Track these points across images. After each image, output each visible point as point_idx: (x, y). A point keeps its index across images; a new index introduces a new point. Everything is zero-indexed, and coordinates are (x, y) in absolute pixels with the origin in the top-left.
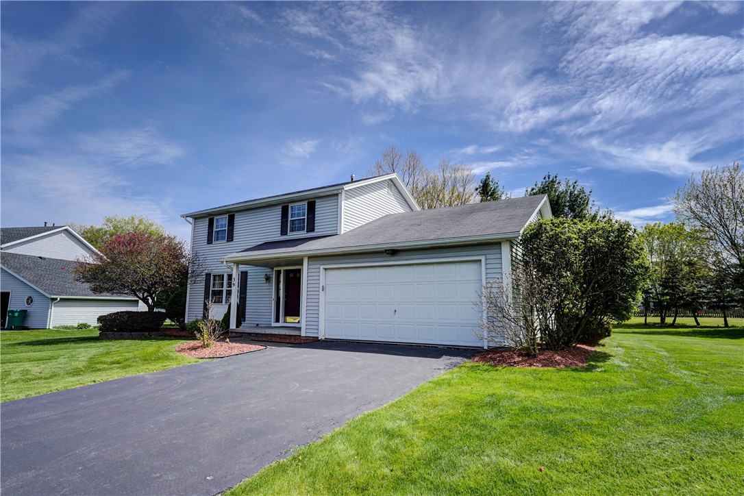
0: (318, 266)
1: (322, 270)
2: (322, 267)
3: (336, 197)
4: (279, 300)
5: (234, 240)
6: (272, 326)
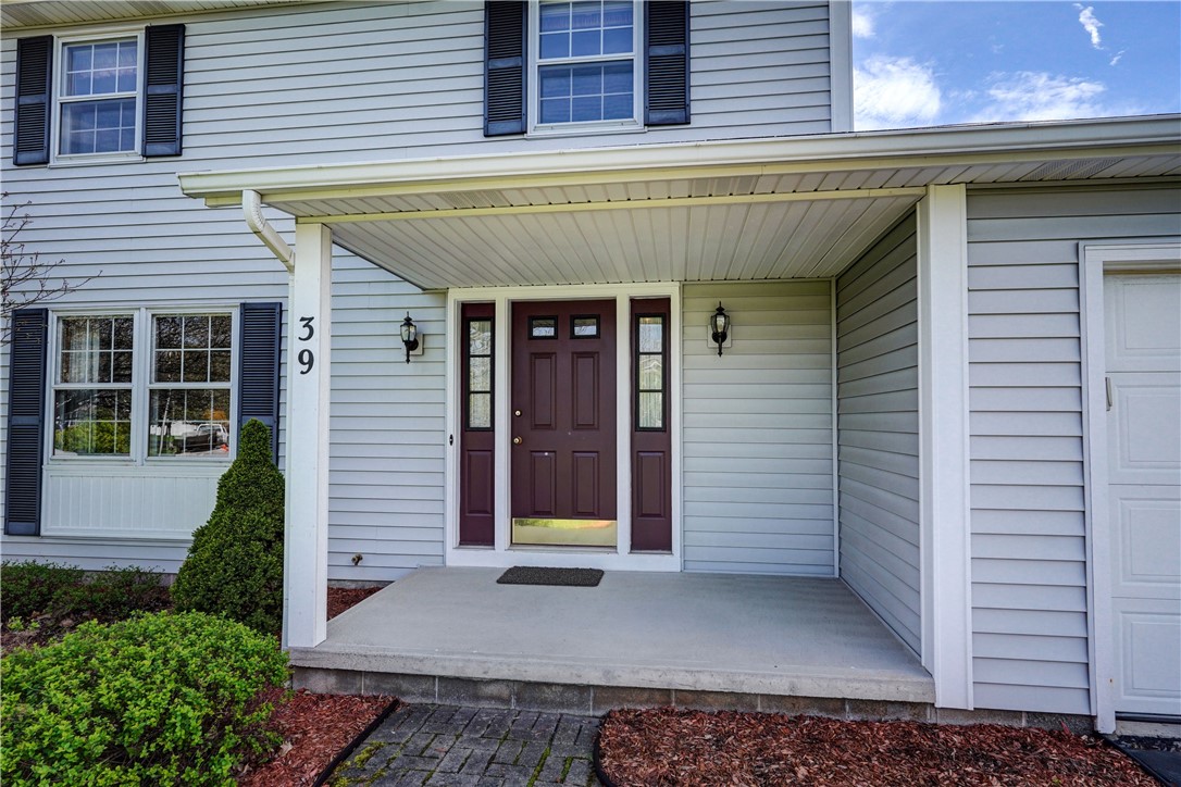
4: (475, 445)
5: (186, 154)
6: (450, 562)
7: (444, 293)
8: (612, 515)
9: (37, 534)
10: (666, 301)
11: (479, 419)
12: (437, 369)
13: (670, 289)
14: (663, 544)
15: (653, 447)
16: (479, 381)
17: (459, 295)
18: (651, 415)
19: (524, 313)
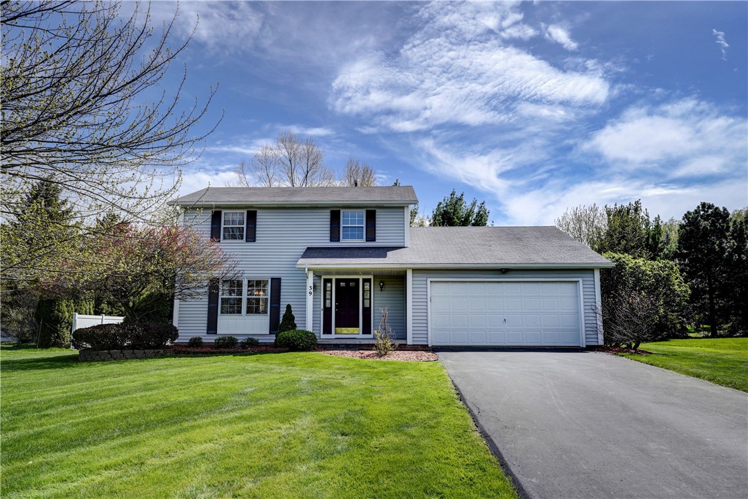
0: (425, 279)
1: (429, 282)
2: (429, 280)
3: (402, 210)
4: (327, 311)
5: (257, 241)
6: (322, 337)
7: (320, 277)
8: (358, 327)
9: (216, 333)
10: (370, 279)
11: (328, 305)
12: (319, 297)
13: (371, 277)
14: (369, 333)
15: (367, 311)
16: (328, 297)
17: (323, 277)
18: (367, 305)
19: (338, 281)
